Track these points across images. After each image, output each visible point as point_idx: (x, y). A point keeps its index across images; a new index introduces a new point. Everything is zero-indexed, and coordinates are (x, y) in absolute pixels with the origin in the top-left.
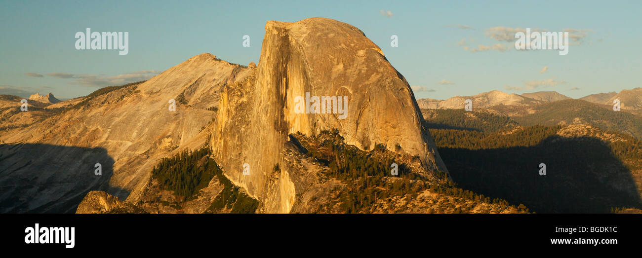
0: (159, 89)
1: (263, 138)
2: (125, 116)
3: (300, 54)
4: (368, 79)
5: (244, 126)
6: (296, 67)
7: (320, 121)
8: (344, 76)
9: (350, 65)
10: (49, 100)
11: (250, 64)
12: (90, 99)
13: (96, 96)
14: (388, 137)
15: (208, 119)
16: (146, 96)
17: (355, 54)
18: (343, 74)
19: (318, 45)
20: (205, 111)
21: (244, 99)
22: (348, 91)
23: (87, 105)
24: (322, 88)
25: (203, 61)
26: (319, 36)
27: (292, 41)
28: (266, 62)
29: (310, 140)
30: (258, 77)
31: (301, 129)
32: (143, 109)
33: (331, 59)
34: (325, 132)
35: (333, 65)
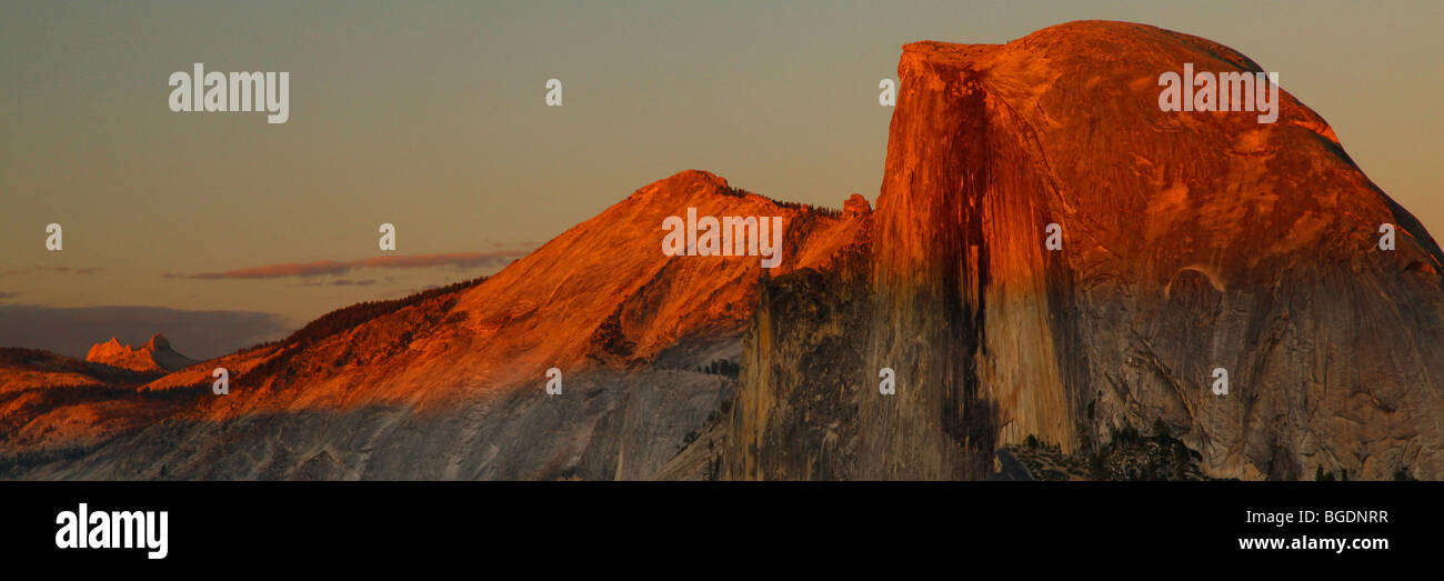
0: (531, 304)
1: (903, 466)
2: (418, 404)
3: (1026, 158)
4: (1281, 236)
5: (835, 425)
6: (1014, 203)
7: (1109, 397)
8: (1190, 227)
9: (1215, 190)
10: (153, 358)
11: (847, 203)
12: (293, 352)
13: (316, 340)
14: (1365, 443)
15: (706, 403)
16: (486, 333)
17: (1230, 145)
18: (1185, 223)
19: (1093, 122)
20: (692, 378)
21: (834, 330)
22: (1206, 282)
23: (284, 372)
24: (1111, 276)
25: (681, 201)
26: (1095, 89)
27: (995, 113)
28: (905, 193)
29: (1074, 465)
30: (881, 245)
31: (1041, 428)
32: (478, 377)
33: (1143, 169)
34: (1126, 436)
35: (1149, 191)
